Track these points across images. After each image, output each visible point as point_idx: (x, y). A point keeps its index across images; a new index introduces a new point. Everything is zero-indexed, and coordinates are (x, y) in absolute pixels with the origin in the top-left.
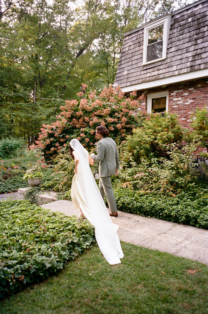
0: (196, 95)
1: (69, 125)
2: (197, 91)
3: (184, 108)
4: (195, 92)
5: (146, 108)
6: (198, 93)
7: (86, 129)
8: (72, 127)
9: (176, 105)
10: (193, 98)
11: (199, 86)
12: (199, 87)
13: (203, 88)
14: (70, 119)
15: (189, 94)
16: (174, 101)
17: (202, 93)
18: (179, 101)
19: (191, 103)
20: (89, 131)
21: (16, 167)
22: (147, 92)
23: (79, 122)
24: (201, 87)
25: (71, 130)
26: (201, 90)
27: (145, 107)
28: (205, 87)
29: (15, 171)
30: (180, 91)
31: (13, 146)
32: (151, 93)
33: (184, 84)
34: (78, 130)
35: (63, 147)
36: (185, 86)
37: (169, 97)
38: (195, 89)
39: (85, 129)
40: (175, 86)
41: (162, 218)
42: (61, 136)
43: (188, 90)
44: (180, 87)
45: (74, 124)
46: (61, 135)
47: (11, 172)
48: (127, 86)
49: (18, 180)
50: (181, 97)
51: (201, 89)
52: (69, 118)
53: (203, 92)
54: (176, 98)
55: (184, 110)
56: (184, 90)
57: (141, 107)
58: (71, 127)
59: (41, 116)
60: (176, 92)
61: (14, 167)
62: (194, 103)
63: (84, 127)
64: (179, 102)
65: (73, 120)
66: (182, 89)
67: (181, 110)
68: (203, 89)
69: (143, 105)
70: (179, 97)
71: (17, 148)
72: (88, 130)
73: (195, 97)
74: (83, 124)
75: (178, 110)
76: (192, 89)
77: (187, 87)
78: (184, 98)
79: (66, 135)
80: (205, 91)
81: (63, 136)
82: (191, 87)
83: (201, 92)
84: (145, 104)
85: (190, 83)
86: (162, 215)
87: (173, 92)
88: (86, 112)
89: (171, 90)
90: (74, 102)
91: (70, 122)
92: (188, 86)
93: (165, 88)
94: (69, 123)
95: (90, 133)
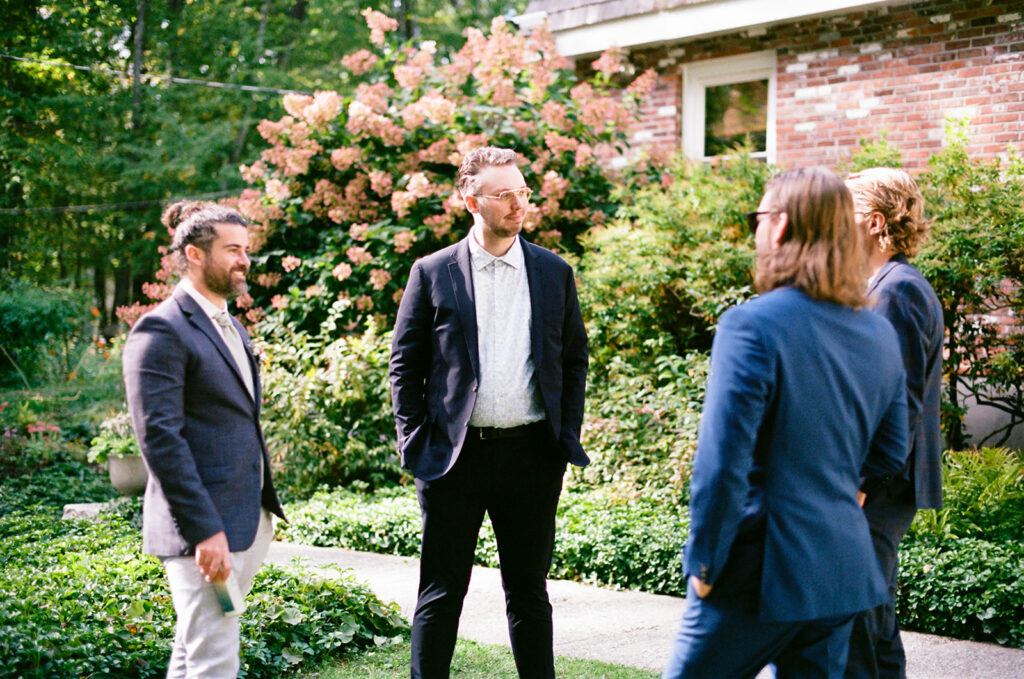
0: (891, 75)
1: (299, 208)
2: (894, 56)
3: (842, 134)
4: (886, 64)
5: (679, 133)
6: (898, 65)
7: (378, 230)
8: (315, 220)
9: (811, 119)
10: (878, 90)
11: (902, 34)
12: (904, 42)
13: (919, 47)
14: (305, 183)
15: (863, 69)
16: (802, 102)
17: (915, 67)
18: (819, 100)
19: (874, 112)
20: (391, 236)
21: (41, 430)
22: (680, 52)
23: (344, 197)
24: (913, 41)
25: (310, 231)
26: (912, 54)
27: (672, 128)
28: (928, 40)
29: (36, 447)
30: (824, 55)
31: (24, 322)
32: (702, 58)
33: (840, 26)
34: (341, 234)
35: (271, 313)
36: (844, 34)
37: (779, 80)
38: (886, 46)
39: (374, 228)
40: (805, 32)
41: (666, 587)
42: (264, 260)
43: (858, 51)
44: (824, 38)
45: (322, 204)
46: (261, 253)
47: (18, 453)
48: (585, 26)
49: (54, 492)
50: (832, 82)
51: (909, 48)
52: (300, 177)
53: (919, 61)
54: (810, 85)
55: (842, 143)
56: (840, 53)
57: (654, 127)
58: (309, 218)
59: (171, 166)
60: (810, 57)
61: (32, 430)
62: (886, 111)
63: (370, 221)
64: (820, 109)
65: (318, 188)
66: (835, 44)
67: (832, 144)
68: (920, 52)
69: (664, 118)
70: (822, 83)
71: (44, 332)
72: (384, 235)
73: (886, 87)
74: (363, 207)
75: (820, 144)
76: (874, 47)
77: (851, 39)
78: (844, 90)
79: (285, 256)
80: (928, 60)
81: (272, 259)
82: (870, 40)
83: (910, 63)
84: (670, 110)
85: (865, 23)
86: (667, 577)
87: (793, 60)
88: (379, 150)
89: (785, 51)
90: (325, 102)
91: (304, 194)
92: (856, 32)
93: (763, 38)
94: (299, 200)
95: (393, 247)
